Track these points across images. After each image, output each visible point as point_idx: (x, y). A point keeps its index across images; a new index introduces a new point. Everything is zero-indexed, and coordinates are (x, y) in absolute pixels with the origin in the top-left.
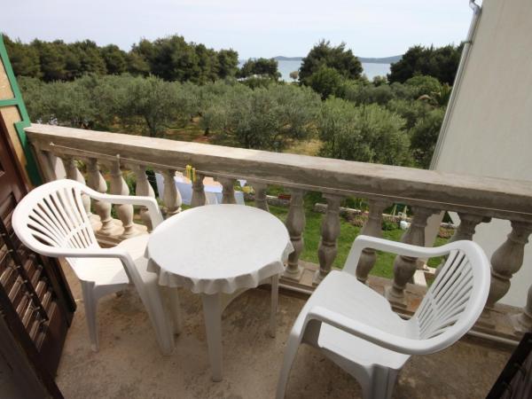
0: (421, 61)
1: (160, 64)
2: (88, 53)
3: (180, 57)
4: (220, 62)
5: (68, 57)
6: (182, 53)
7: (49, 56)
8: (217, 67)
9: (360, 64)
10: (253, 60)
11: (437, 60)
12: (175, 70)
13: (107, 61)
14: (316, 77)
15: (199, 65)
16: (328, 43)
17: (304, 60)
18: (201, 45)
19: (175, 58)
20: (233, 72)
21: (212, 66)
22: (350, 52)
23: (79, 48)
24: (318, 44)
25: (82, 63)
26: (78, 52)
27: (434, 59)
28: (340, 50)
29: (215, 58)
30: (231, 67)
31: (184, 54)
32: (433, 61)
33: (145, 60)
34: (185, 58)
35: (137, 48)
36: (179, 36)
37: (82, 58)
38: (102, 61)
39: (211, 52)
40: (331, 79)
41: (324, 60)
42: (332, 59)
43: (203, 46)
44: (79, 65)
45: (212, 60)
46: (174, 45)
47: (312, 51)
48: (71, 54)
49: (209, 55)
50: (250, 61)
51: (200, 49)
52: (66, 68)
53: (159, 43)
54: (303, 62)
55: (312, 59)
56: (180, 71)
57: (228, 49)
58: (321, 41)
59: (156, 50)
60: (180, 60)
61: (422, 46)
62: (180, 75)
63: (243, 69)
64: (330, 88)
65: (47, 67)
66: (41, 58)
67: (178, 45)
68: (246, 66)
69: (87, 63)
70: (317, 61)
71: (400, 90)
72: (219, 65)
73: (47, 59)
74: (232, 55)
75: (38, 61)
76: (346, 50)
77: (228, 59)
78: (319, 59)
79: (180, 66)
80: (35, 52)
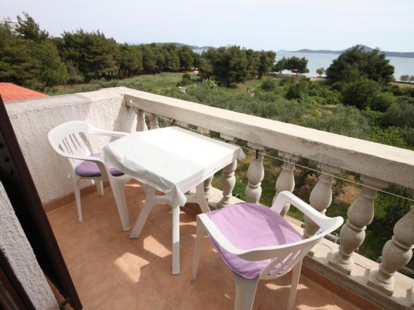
1: (220, 67)
2: (171, 53)
3: (236, 63)
4: (262, 62)
5: (159, 57)
6: (237, 59)
7: (148, 56)
8: (258, 66)
12: (231, 72)
13: (180, 58)
14: (353, 87)
18: (250, 50)
19: (232, 63)
20: (270, 69)
21: (255, 65)
23: (166, 50)
25: (166, 60)
26: (165, 53)
29: (258, 59)
30: (269, 65)
33: (210, 64)
34: (239, 63)
35: (205, 54)
36: (237, 46)
37: (166, 57)
38: (178, 58)
40: (368, 90)
41: (357, 64)
42: (365, 64)
44: (164, 61)
45: (256, 61)
46: (233, 54)
48: (161, 54)
49: (255, 57)
50: (284, 59)
51: (249, 53)
52: (156, 64)
53: (221, 50)
55: (344, 63)
56: (234, 72)
57: (269, 51)
59: (219, 56)
60: (235, 64)
62: (234, 75)
63: (277, 65)
64: (366, 98)
65: (146, 63)
66: (144, 57)
67: (235, 53)
68: (280, 62)
69: (169, 60)
70: (349, 65)
72: (260, 64)
73: (146, 58)
74: (271, 55)
75: (141, 60)
77: (268, 59)
78: (352, 64)
79: (234, 69)
80: (140, 53)
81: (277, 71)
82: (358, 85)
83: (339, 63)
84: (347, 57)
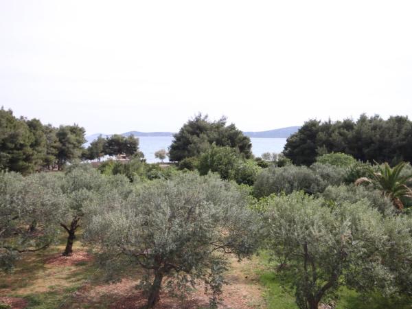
0: (322, 135)
3: (5, 136)
4: (60, 141)
6: (9, 131)
8: (55, 147)
9: (249, 140)
10: (104, 137)
11: (341, 134)
14: (206, 158)
15: (32, 146)
16: (206, 117)
17: (175, 136)
18: (35, 120)
20: (78, 153)
21: (48, 146)
22: (232, 127)
24: (193, 119)
27: (336, 133)
28: (221, 124)
29: (53, 135)
30: (75, 146)
31: (13, 131)
32: (335, 136)
34: (13, 137)
39: (48, 130)
40: (226, 161)
42: (215, 135)
43: (38, 121)
45: (49, 139)
47: (185, 126)
49: (46, 133)
50: (100, 139)
51: (34, 125)
54: (174, 139)
55: (189, 136)
56: (5, 154)
57: (72, 125)
58: (197, 115)
60: (4, 140)
61: (318, 120)
63: (90, 149)
68: (95, 144)
70: (195, 138)
71: (325, 171)
72: (58, 144)
74: (77, 131)
76: (227, 125)
77: (72, 137)
78: (198, 136)
81: (92, 158)
82: (212, 156)
83: (182, 137)
84: (191, 129)
